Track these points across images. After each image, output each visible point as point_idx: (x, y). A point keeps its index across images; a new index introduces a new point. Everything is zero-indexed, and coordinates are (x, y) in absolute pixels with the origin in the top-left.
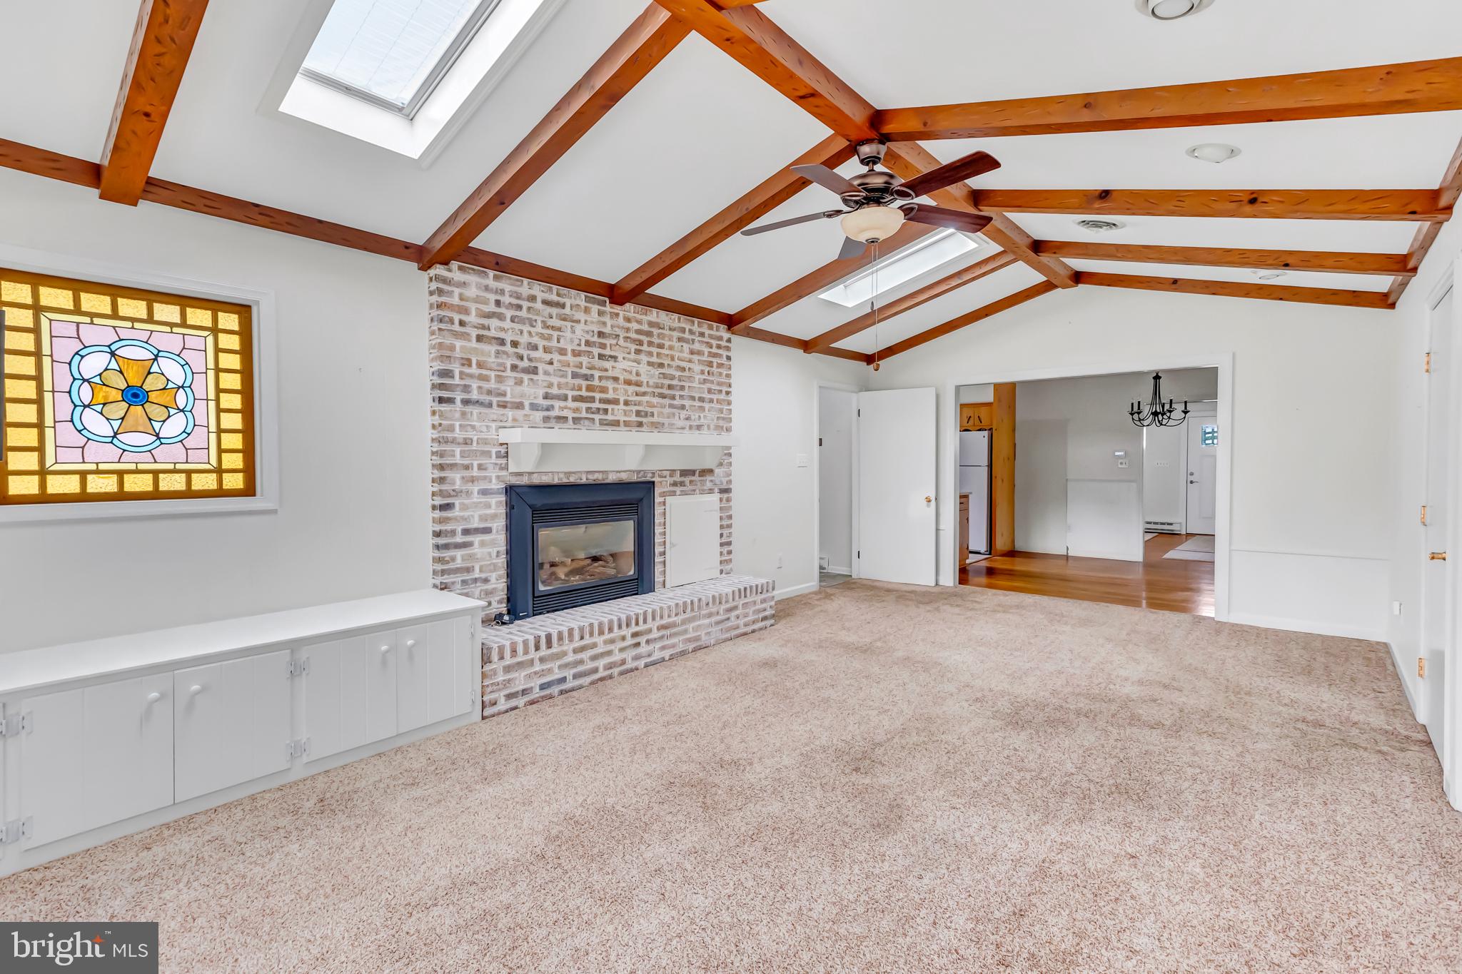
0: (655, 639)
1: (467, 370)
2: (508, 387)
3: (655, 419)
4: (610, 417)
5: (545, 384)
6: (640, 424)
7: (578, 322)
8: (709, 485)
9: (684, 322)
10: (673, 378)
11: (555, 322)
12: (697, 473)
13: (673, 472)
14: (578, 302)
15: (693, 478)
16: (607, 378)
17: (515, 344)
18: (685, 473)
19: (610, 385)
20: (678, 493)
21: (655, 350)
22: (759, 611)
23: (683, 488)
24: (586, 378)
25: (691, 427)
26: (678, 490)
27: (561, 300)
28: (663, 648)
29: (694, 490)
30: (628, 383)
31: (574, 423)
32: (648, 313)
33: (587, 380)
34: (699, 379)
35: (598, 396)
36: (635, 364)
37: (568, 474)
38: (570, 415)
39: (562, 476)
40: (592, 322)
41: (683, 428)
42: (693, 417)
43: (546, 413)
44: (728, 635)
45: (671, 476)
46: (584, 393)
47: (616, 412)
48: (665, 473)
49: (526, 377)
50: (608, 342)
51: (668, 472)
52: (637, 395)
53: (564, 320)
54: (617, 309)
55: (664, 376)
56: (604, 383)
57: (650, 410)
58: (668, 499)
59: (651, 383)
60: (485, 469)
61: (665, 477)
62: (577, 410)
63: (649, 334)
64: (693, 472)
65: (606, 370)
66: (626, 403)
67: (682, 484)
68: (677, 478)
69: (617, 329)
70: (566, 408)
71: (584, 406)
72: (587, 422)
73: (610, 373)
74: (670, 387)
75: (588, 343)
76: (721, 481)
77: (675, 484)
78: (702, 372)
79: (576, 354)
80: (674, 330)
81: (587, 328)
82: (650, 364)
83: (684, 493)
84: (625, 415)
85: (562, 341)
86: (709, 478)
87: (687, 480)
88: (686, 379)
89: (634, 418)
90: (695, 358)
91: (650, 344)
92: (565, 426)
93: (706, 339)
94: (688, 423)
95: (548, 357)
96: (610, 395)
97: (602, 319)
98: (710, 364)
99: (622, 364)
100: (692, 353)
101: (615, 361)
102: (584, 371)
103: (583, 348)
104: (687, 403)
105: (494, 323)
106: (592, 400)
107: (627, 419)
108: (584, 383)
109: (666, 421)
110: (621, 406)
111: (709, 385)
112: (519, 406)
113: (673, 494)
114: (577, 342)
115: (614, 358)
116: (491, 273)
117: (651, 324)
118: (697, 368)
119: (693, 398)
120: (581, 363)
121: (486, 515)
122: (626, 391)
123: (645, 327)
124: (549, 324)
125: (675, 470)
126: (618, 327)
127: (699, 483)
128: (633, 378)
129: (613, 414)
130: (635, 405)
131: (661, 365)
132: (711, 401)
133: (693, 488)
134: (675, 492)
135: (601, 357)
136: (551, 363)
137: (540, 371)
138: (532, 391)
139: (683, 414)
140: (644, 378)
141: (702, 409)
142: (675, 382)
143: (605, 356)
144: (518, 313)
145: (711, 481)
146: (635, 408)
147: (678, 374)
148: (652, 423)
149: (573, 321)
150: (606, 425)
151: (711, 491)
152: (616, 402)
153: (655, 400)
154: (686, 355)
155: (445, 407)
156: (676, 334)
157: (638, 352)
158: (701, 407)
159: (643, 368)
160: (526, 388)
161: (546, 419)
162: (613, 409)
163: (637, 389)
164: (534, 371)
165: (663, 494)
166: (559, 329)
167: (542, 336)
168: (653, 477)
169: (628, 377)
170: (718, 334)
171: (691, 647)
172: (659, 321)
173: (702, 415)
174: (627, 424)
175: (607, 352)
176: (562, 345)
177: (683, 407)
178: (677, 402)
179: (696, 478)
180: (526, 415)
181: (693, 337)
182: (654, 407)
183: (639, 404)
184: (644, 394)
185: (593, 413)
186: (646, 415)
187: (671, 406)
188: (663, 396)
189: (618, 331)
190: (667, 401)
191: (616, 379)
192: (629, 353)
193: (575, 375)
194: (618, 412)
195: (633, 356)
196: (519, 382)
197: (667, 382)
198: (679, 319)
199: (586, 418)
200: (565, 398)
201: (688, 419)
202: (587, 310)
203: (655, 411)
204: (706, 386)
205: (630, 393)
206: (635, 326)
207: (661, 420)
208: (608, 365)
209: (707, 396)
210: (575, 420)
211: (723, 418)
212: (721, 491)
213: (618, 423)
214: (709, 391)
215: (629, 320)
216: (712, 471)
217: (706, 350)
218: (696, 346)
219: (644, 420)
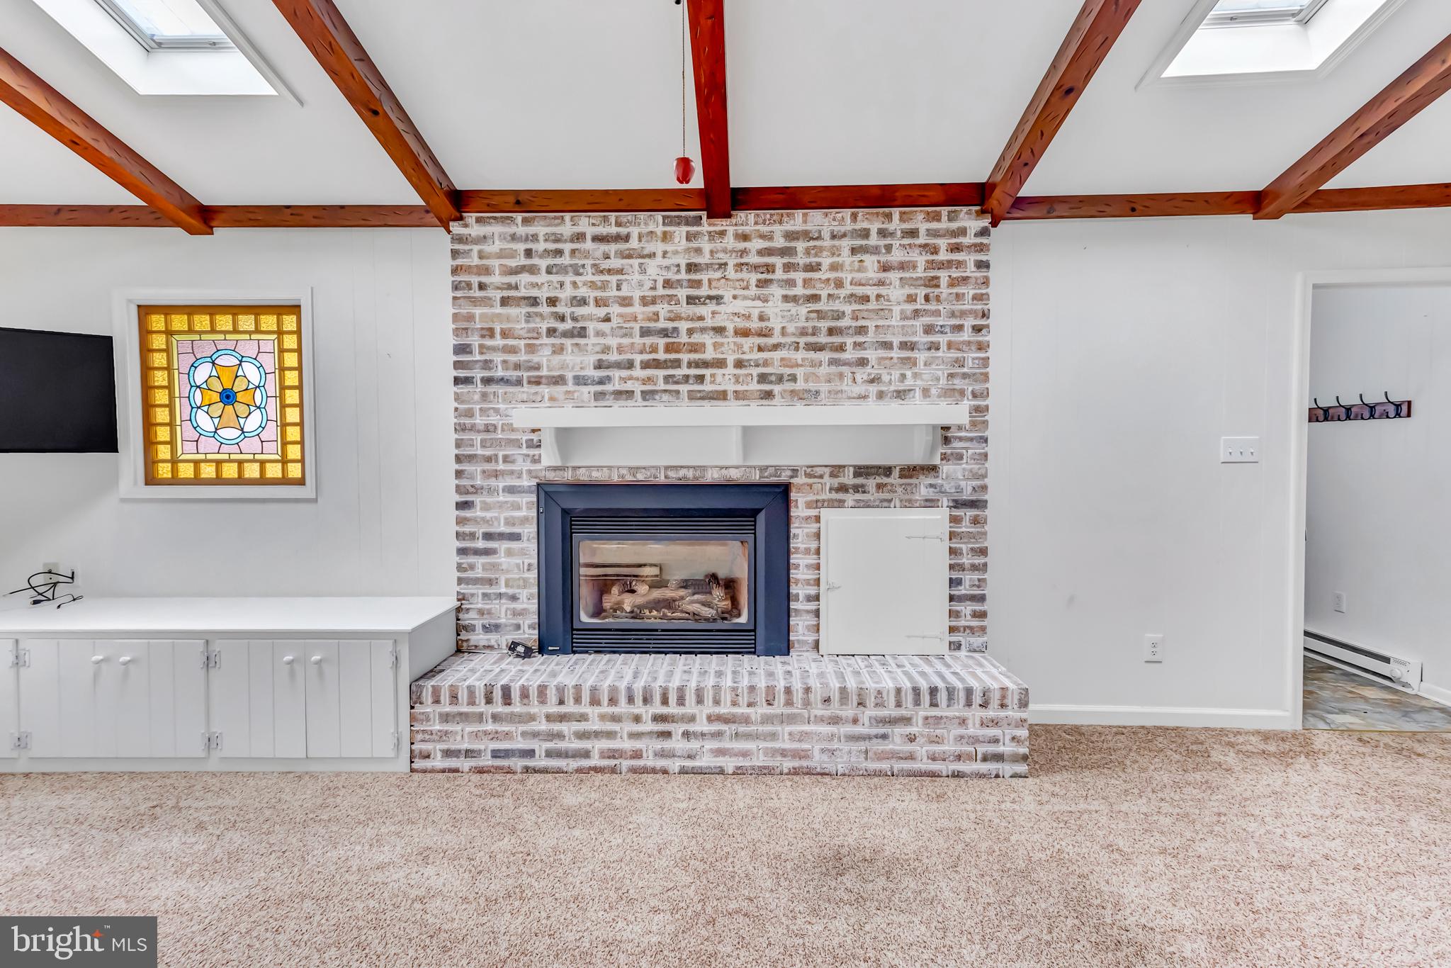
0: (703, 735)
1: (489, 342)
2: (543, 357)
3: (800, 385)
4: (707, 387)
5: (598, 349)
6: (768, 395)
7: (652, 255)
8: (925, 493)
9: (869, 220)
10: (839, 315)
11: (615, 263)
12: (896, 473)
13: (836, 470)
14: (651, 227)
15: (885, 480)
16: (703, 330)
17: (552, 302)
18: (861, 471)
19: (708, 339)
20: (850, 502)
21: (799, 276)
22: (976, 740)
23: (858, 496)
24: (664, 333)
25: (881, 395)
26: (850, 498)
27: (623, 231)
28: (720, 752)
29: (890, 501)
30: (745, 333)
31: (644, 399)
32: (785, 219)
33: (666, 336)
34: (902, 312)
35: (685, 357)
36: (759, 303)
37: (634, 470)
38: (638, 388)
39: (624, 472)
40: (676, 253)
41: (865, 397)
42: (885, 378)
43: (599, 388)
44: (873, 766)
45: (832, 475)
46: (661, 356)
47: (719, 379)
48: (819, 471)
49: (568, 342)
50: (704, 277)
51: (827, 470)
52: (760, 349)
53: (629, 257)
54: (721, 224)
55: (821, 315)
56: (697, 338)
57: (788, 371)
58: (825, 513)
59: (791, 328)
60: (513, 462)
61: (821, 477)
62: (649, 380)
63: (786, 252)
64: (887, 471)
65: (701, 318)
66: (739, 364)
67: (857, 489)
68: (848, 478)
69: (721, 255)
70: (631, 378)
71: (661, 373)
72: (665, 397)
73: (709, 322)
74: (833, 332)
75: (668, 284)
76: (958, 487)
77: (843, 488)
78: (911, 299)
79: (645, 301)
80: (844, 235)
81: (666, 262)
82: (788, 299)
83: (860, 505)
84: (737, 381)
85: (624, 287)
86: (925, 481)
87: (871, 483)
88: (872, 315)
89: (754, 386)
90: (894, 276)
91: (788, 267)
92: (630, 403)
93: (922, 240)
94: (873, 389)
95: (602, 312)
96: (709, 354)
97: (694, 245)
98: (932, 283)
99: (730, 306)
100: (885, 268)
101: (718, 304)
102: (662, 324)
103: (661, 291)
104: (872, 355)
105: (525, 278)
106: (676, 364)
107: (739, 388)
108: (662, 342)
109: (824, 388)
110: (730, 369)
111: (927, 320)
112: (559, 380)
113: (840, 504)
114: (649, 284)
115: (718, 299)
116: (519, 217)
117: (790, 236)
118: (898, 293)
119: (887, 345)
120: (657, 314)
121: (513, 518)
122: (740, 346)
123: (780, 242)
124: (603, 267)
125: (844, 467)
126: (725, 251)
127: (899, 490)
128: (755, 325)
129: (713, 382)
130: (757, 366)
131: (813, 299)
132: (934, 347)
133: (886, 496)
134: (844, 501)
135: (691, 300)
136: (607, 319)
137: (590, 332)
138: (579, 360)
139: (862, 374)
140: (775, 324)
141: (912, 362)
142: (844, 323)
143: (698, 298)
144: (558, 261)
145: (931, 486)
146: (755, 372)
147: (848, 309)
148: (792, 391)
149: (643, 257)
150: (702, 398)
151: (930, 503)
152: (721, 364)
153: (800, 356)
154: (872, 273)
155: (463, 389)
156: (846, 244)
157: (762, 284)
158: (909, 358)
159: (775, 308)
160: (570, 358)
161: (599, 396)
162: (713, 376)
163: (762, 341)
164: (582, 333)
165: (816, 504)
166: (620, 271)
167: (593, 285)
168: (792, 477)
169: (742, 324)
170: (954, 225)
171: (788, 764)
172: (808, 227)
173: (909, 373)
174: (738, 395)
175: (704, 291)
176: (625, 292)
177: (863, 362)
178: (850, 354)
179: (894, 480)
180: (568, 392)
181: (888, 241)
182: (798, 365)
183: (766, 363)
184: (776, 347)
185: (677, 383)
186: (780, 379)
187: (833, 362)
188: (816, 348)
189: (723, 257)
190: (825, 356)
191: (720, 330)
192: (746, 288)
193: (645, 332)
194: (723, 379)
195: (753, 291)
196: (559, 350)
197: (824, 325)
198: (854, 217)
199: (665, 391)
200: (630, 365)
201: (874, 381)
202: (666, 237)
203: (799, 372)
204: (919, 323)
205: (746, 348)
206: (757, 244)
207: (812, 386)
208: (704, 310)
209: (922, 339)
210: (646, 395)
211: (965, 376)
212: (957, 504)
213: (722, 396)
214: (929, 330)
215: (745, 237)
216: (934, 468)
217: (921, 259)
218: (897, 256)
219: (777, 389)
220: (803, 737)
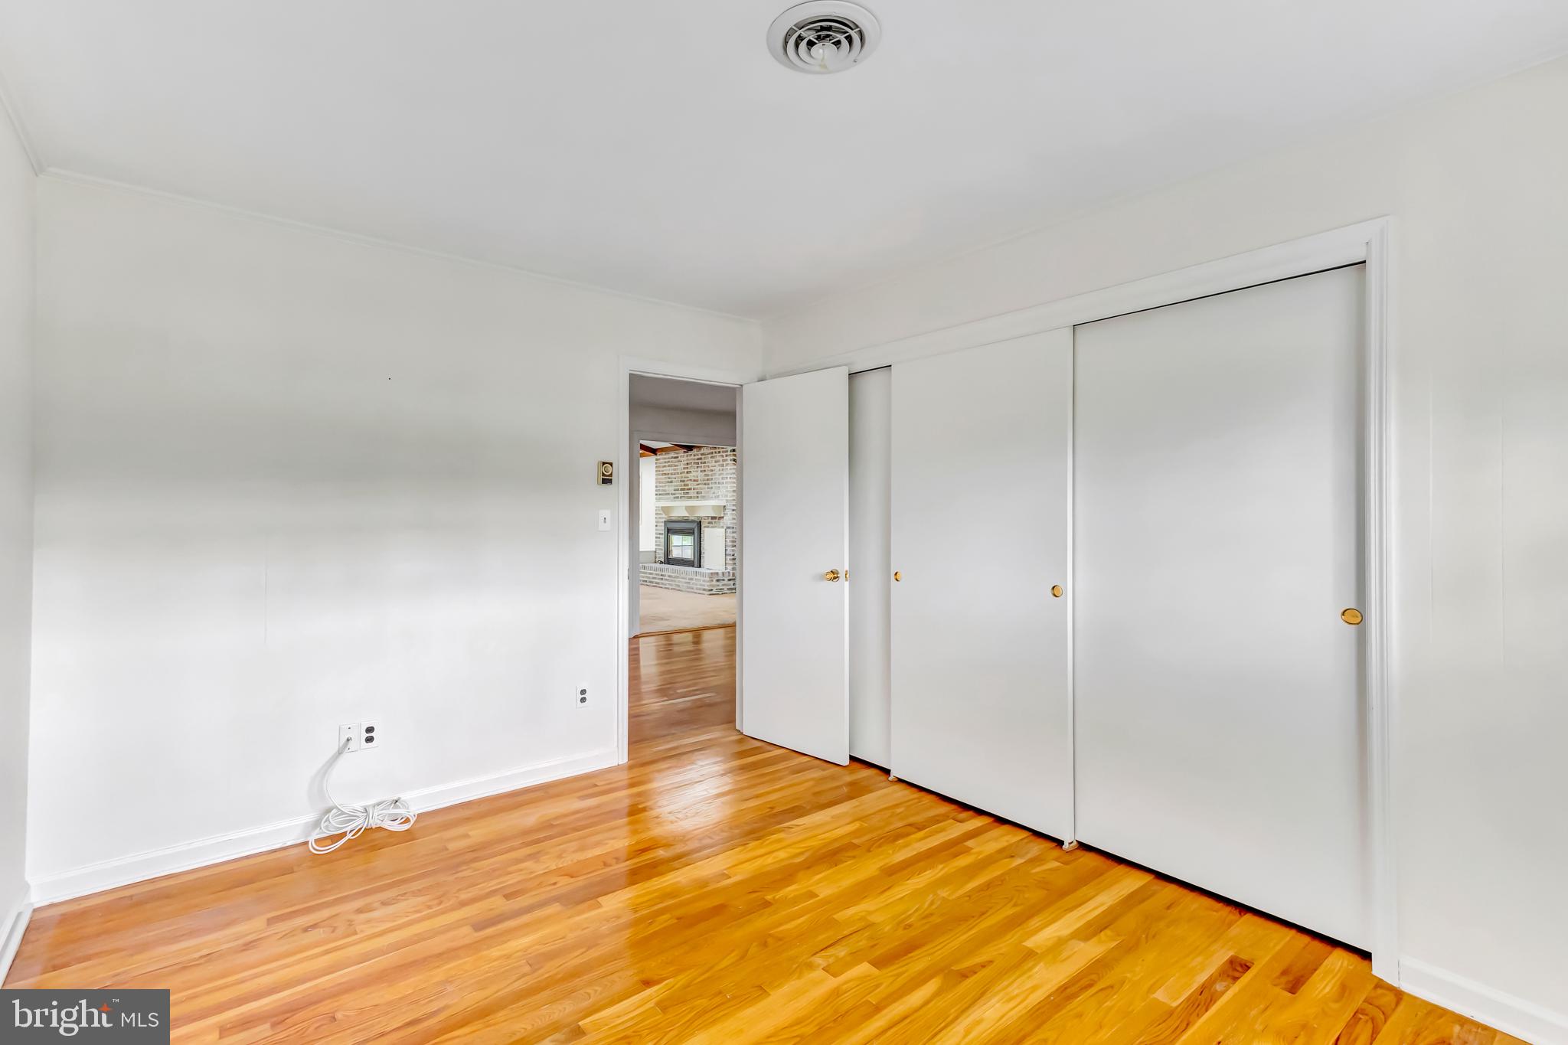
6: (698, 497)
8: (722, 524)
18: (713, 518)
21: (703, 465)
22: (701, 585)
24: (684, 481)
26: (710, 525)
30: (695, 481)
35: (687, 487)
43: (674, 496)
44: (689, 590)
54: (690, 453)
58: (706, 529)
63: (701, 459)
67: (711, 523)
68: (710, 520)
70: (678, 493)
74: (708, 480)
77: (709, 523)
78: (720, 470)
82: (701, 471)
83: (712, 527)
86: (721, 521)
88: (713, 475)
91: (701, 463)
93: (721, 454)
95: (674, 476)
96: (690, 487)
98: (723, 465)
100: (716, 462)
103: (683, 470)
104: (713, 486)
105: (665, 468)
106: (685, 489)
108: (683, 483)
109: (706, 495)
110: (692, 491)
112: (668, 494)
113: (708, 527)
115: (691, 472)
117: (702, 454)
118: (717, 468)
119: (716, 483)
122: (694, 484)
123: (700, 456)
125: (709, 517)
126: (692, 459)
128: (696, 479)
131: (705, 471)
139: (712, 491)
140: (699, 478)
141: (719, 488)
142: (710, 477)
146: (696, 491)
147: (710, 473)
151: (723, 527)
156: (710, 456)
159: (699, 474)
164: (671, 482)
167: (674, 470)
168: (701, 519)
173: (719, 491)
178: (710, 486)
179: (717, 520)
188: (705, 484)
189: (691, 461)
190: (706, 486)
193: (681, 481)
194: (692, 493)
201: (714, 493)
208: (688, 475)
209: (721, 481)
210: (681, 497)
211: (728, 491)
212: (728, 528)
213: (691, 497)
214: (722, 479)
215: (695, 455)
216: (723, 517)
217: (721, 459)
218: (718, 458)
219: (699, 495)
220: (679, 582)
